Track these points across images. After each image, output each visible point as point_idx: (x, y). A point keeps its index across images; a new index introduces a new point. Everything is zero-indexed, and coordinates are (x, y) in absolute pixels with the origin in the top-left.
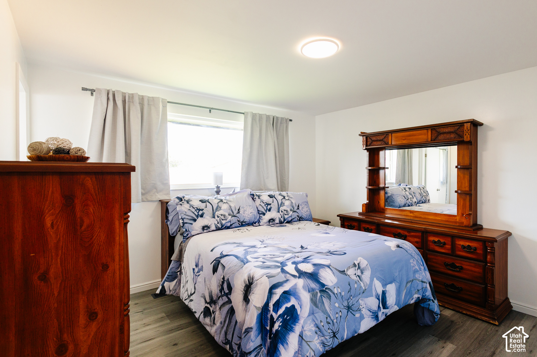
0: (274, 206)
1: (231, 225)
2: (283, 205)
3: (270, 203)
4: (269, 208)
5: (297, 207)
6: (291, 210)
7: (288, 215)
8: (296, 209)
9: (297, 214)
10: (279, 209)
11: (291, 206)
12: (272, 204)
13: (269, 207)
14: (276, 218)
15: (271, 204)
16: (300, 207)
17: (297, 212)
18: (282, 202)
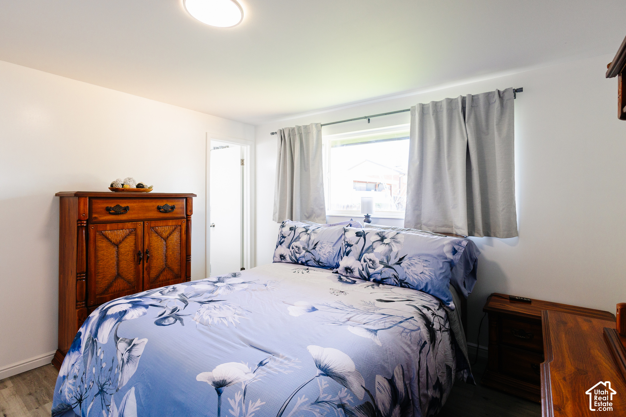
0: (356, 250)
1: (307, 262)
2: (371, 250)
3: (351, 243)
4: (348, 250)
5: (398, 259)
6: (382, 262)
7: (375, 269)
8: (394, 263)
9: (393, 273)
10: (361, 255)
11: (384, 255)
12: (355, 245)
13: (349, 248)
14: (354, 269)
15: (352, 245)
16: (404, 263)
17: (393, 269)
18: (372, 246)
